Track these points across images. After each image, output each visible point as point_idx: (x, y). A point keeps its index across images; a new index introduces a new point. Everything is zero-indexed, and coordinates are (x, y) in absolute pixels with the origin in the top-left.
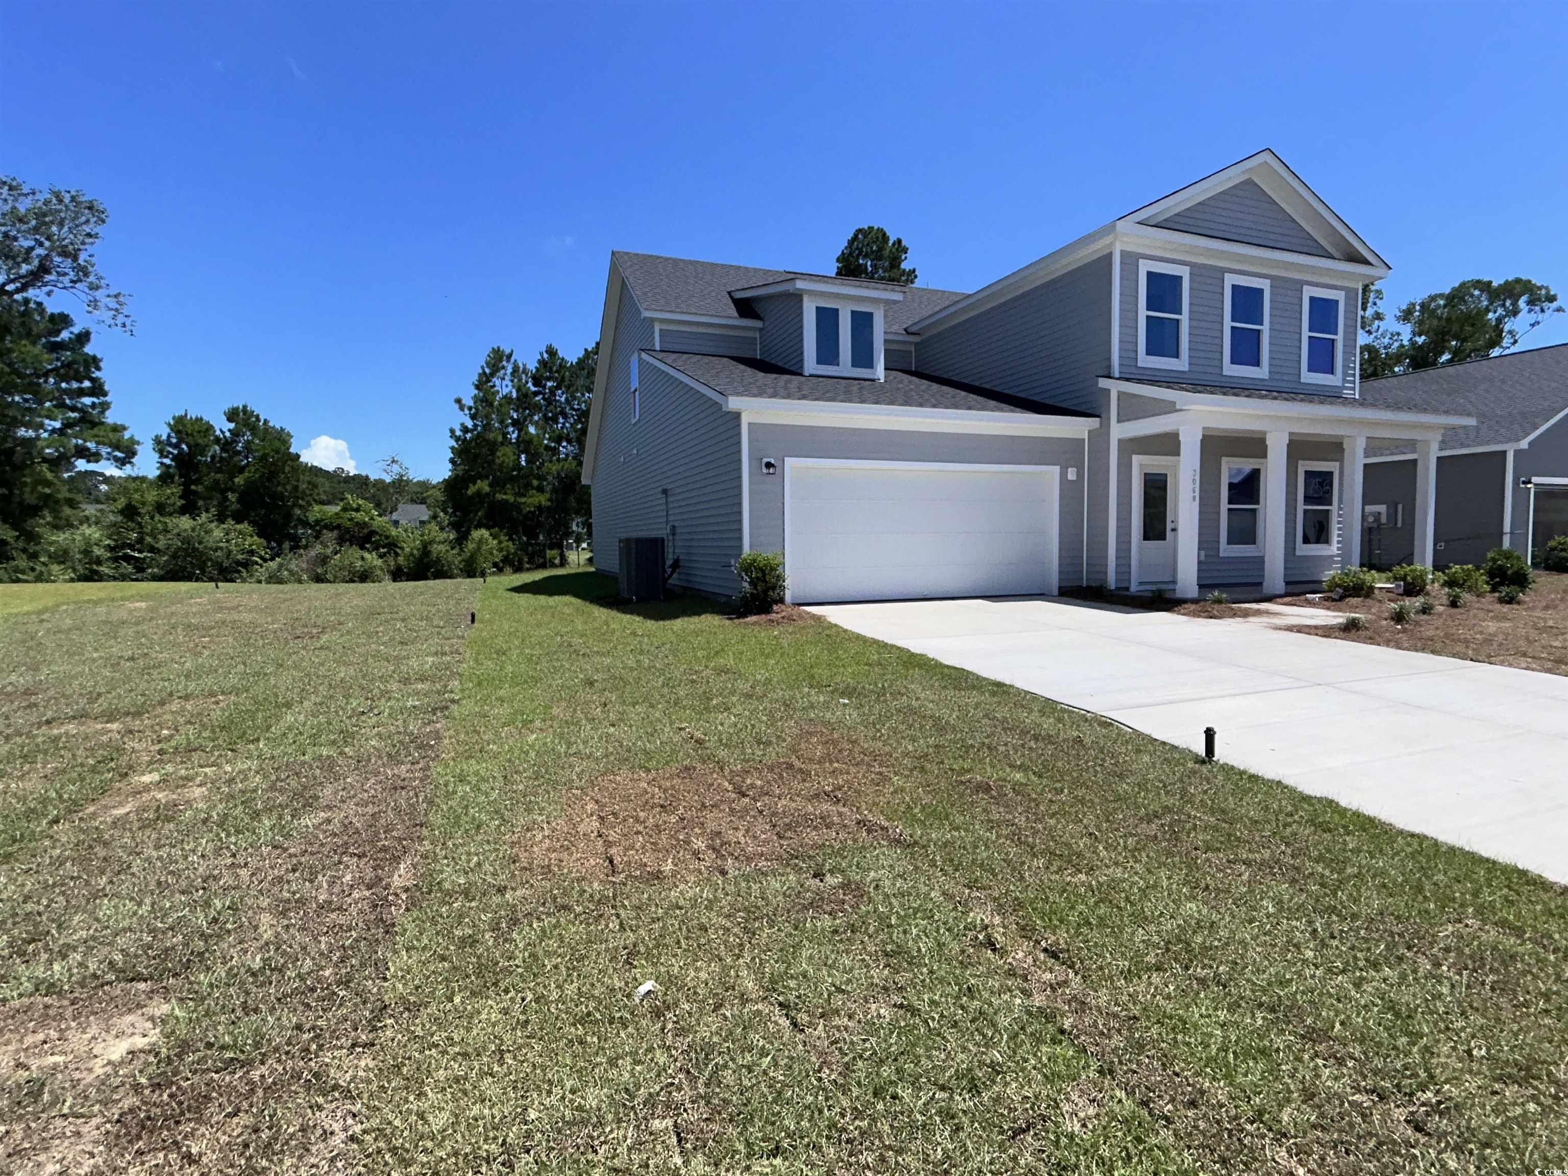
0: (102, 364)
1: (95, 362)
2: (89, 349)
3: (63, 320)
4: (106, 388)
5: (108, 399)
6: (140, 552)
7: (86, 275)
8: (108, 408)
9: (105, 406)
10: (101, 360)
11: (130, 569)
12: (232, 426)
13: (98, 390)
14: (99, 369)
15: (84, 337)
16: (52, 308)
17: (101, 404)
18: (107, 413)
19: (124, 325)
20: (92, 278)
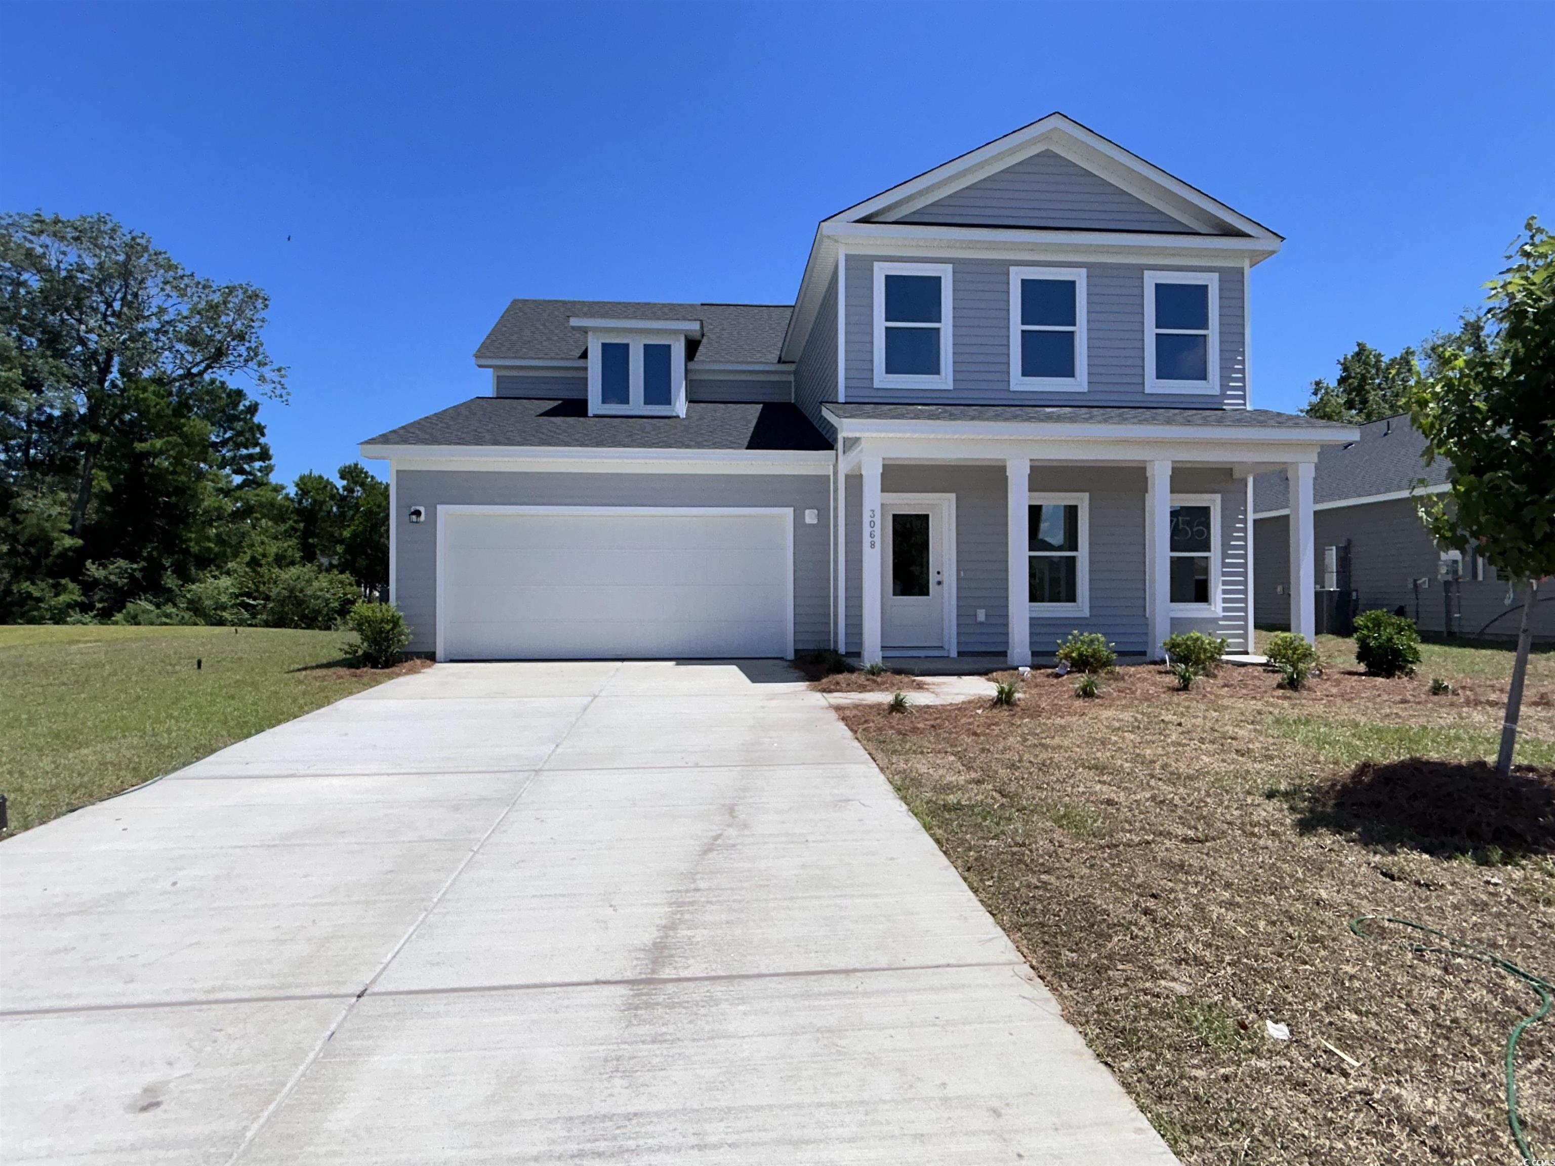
0: (266, 431)
1: (261, 429)
2: (256, 420)
3: (239, 394)
4: (271, 452)
5: (272, 462)
6: (255, 599)
7: (256, 355)
8: (272, 470)
9: (268, 470)
10: (264, 427)
11: (246, 615)
12: (345, 482)
13: (265, 455)
14: (263, 435)
15: (253, 409)
16: (232, 385)
17: (266, 467)
18: (271, 476)
19: (281, 396)
20: (260, 357)
